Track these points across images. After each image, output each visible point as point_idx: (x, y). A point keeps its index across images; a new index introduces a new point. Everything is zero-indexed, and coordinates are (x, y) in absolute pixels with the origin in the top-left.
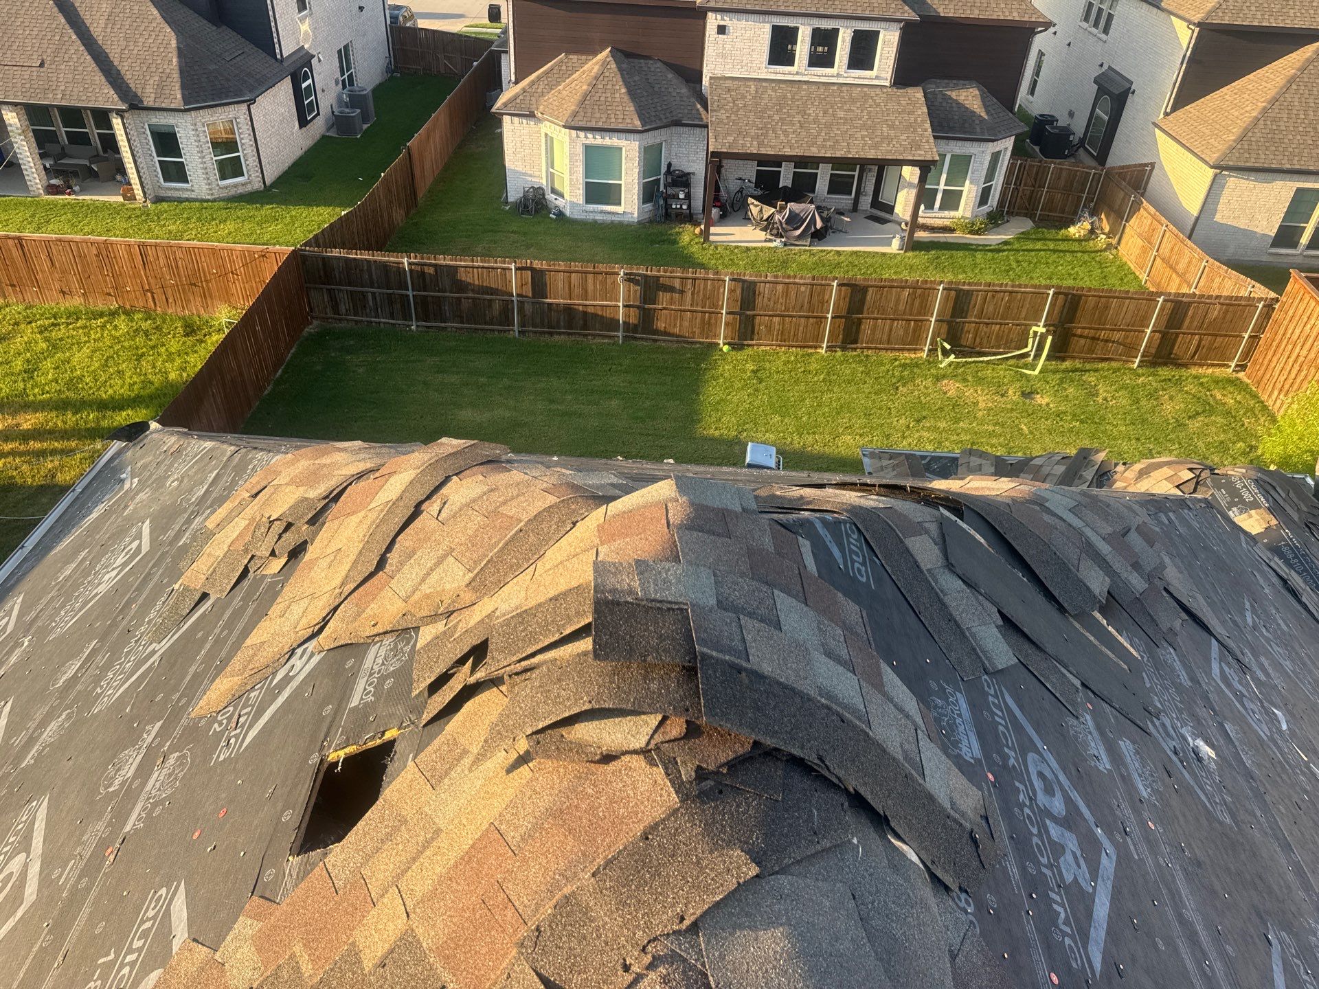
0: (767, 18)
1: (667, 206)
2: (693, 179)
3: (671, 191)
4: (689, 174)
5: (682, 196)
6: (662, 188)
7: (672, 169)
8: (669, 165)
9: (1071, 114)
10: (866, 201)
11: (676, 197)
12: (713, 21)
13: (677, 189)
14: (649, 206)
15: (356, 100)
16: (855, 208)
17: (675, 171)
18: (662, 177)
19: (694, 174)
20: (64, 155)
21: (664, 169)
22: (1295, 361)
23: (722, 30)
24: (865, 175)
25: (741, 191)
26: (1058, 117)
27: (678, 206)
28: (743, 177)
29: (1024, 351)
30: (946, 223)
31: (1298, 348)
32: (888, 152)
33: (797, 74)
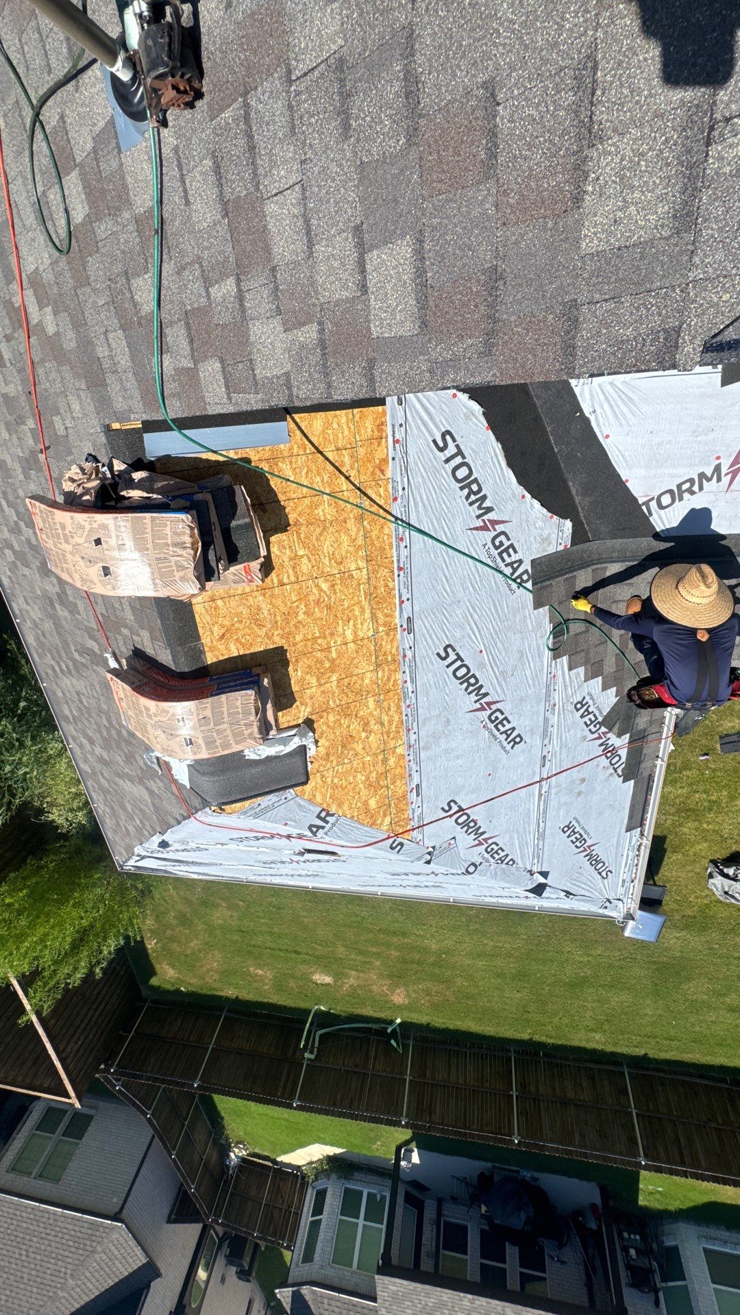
1: (644, 1238)
3: (646, 1261)
4: (632, 1286)
5: (632, 1252)
6: (656, 1267)
7: (652, 1296)
8: (657, 1303)
9: (223, 1280)
10: (430, 1212)
11: (638, 1251)
13: (639, 1262)
14: (669, 1242)
16: (440, 1202)
17: (649, 1292)
18: (661, 1286)
19: (632, 1290)
21: (661, 1297)
22: (99, 1006)
24: (434, 1249)
25: (561, 1246)
26: (235, 1278)
27: (632, 1236)
28: (559, 1265)
29: (323, 1031)
30: (357, 1175)
31: (94, 1019)
32: (428, 1295)
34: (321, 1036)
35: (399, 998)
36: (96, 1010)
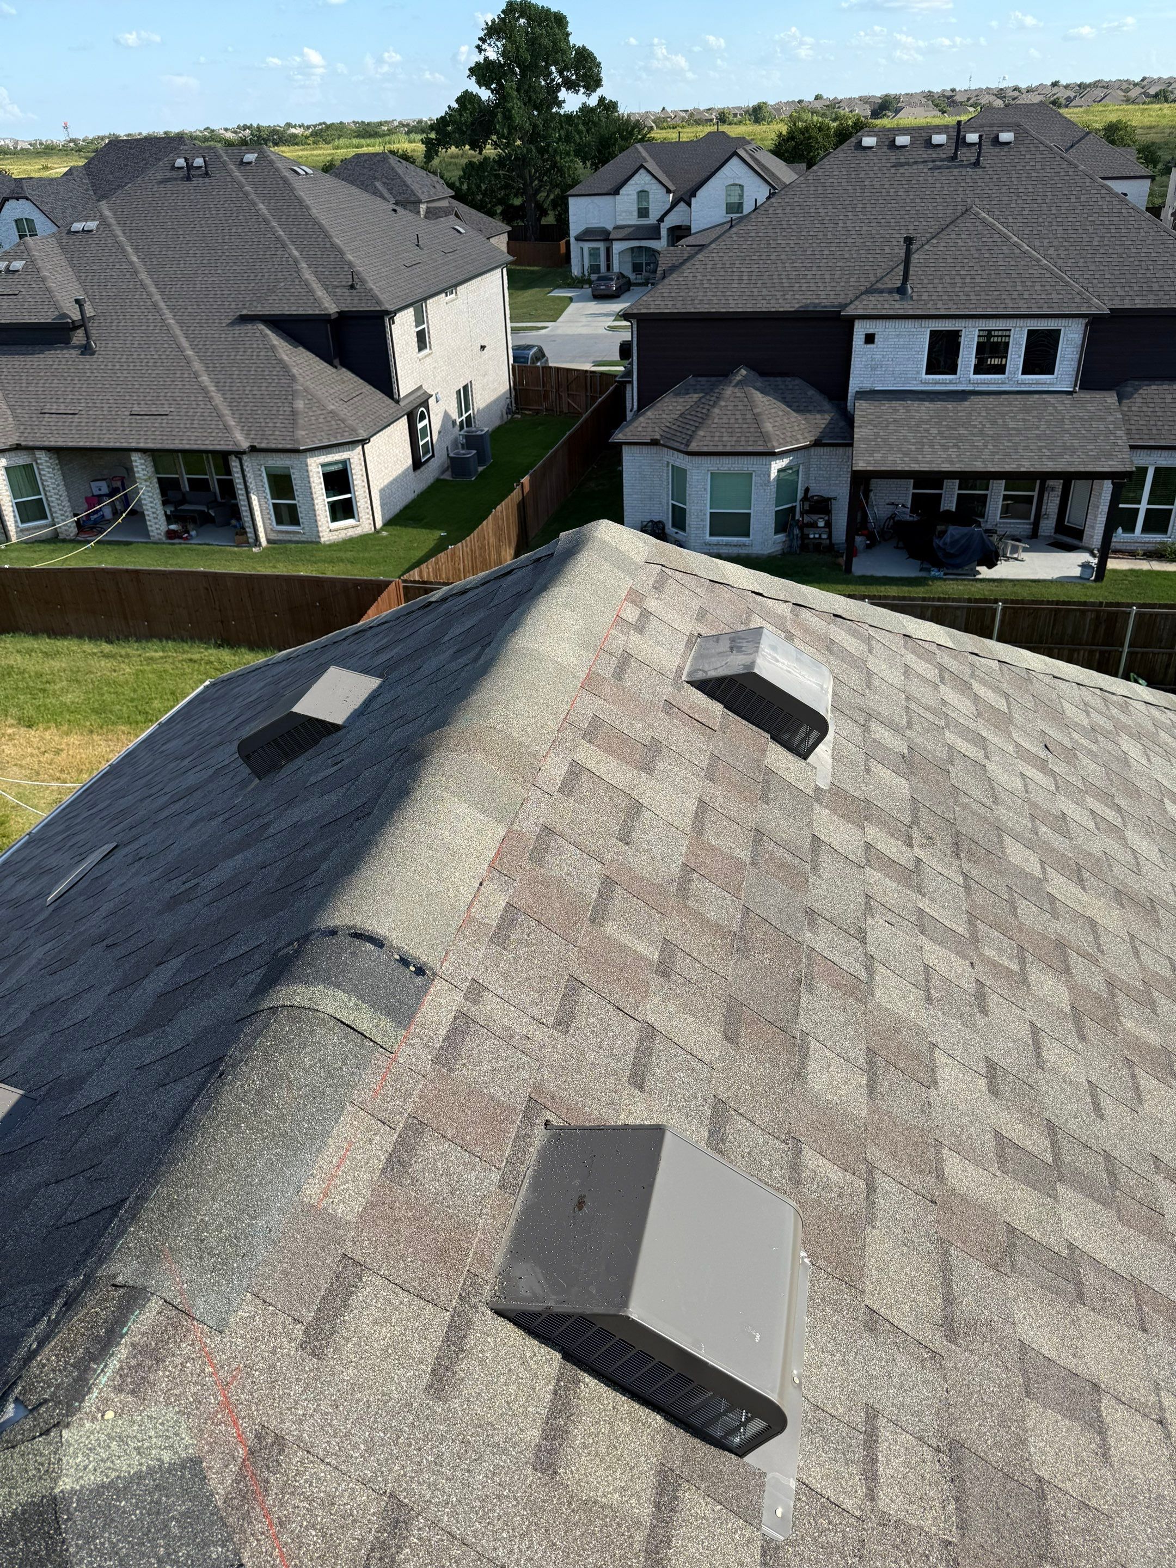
0: (925, 323)
1: (804, 537)
2: (835, 506)
3: (807, 519)
4: (830, 499)
5: (821, 524)
6: (798, 517)
7: (810, 495)
8: (807, 490)
10: (1048, 525)
11: (814, 525)
12: (860, 330)
13: (815, 517)
14: (781, 537)
15: (472, 441)
16: (1035, 534)
17: (813, 496)
18: (798, 504)
19: (835, 499)
20: (184, 501)
21: (800, 495)
23: (870, 339)
24: (1046, 495)
25: (893, 516)
27: (817, 536)
28: (896, 502)
30: (1151, 547)
32: (1070, 464)
33: (960, 383)
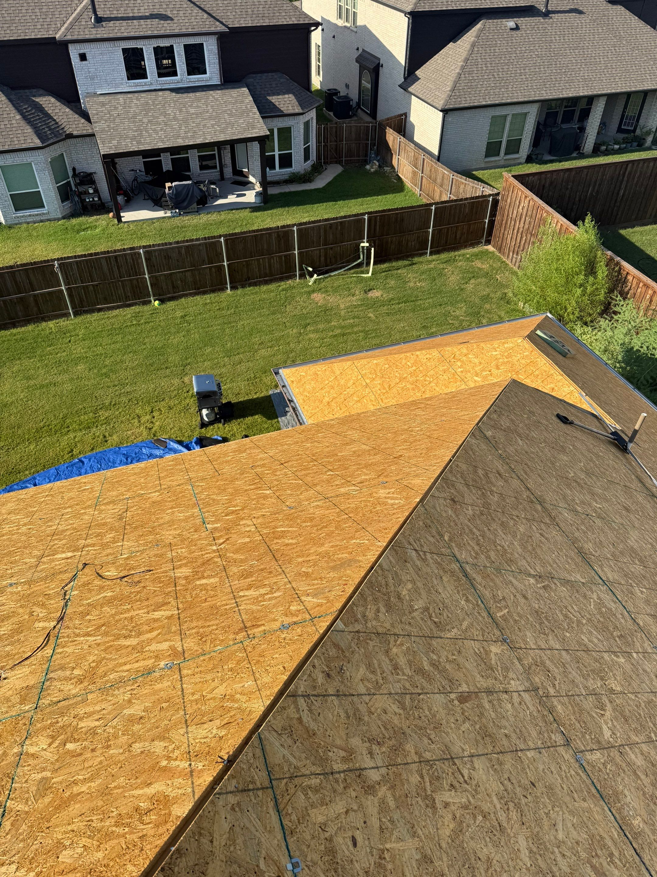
0: (117, 43)
1: (83, 201)
2: (96, 177)
3: (81, 189)
4: (91, 174)
5: (91, 191)
6: (74, 188)
7: (77, 172)
8: (74, 169)
9: (347, 86)
10: (228, 171)
11: (87, 193)
12: (74, 52)
13: (86, 187)
14: (67, 204)
16: (222, 178)
17: (80, 173)
18: (71, 179)
19: (95, 173)
21: (70, 174)
23: (83, 57)
24: (222, 152)
25: (135, 179)
26: (339, 89)
27: (91, 199)
28: (135, 168)
29: (359, 261)
30: (286, 177)
31: (518, 222)
33: (151, 84)
34: (359, 258)
35: (318, 297)
36: (519, 228)
